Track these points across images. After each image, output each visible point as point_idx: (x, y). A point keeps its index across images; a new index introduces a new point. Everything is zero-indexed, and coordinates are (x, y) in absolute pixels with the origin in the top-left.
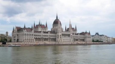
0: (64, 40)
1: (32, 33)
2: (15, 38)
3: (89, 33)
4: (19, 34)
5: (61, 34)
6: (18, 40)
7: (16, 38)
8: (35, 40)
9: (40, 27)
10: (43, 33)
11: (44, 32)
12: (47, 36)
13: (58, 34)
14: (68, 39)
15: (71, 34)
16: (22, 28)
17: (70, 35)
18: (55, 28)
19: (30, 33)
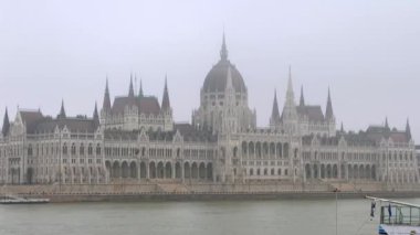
0: (251, 172)
1: (95, 143)
2: (16, 167)
3: (407, 135)
4: (34, 143)
5: (238, 144)
6: (30, 172)
7: (23, 166)
8: (107, 174)
9: (135, 108)
10: (147, 137)
11: (154, 136)
12: (169, 152)
13: (221, 143)
14: (276, 168)
15: (294, 145)
16: (49, 119)
17: (286, 145)
18: (210, 108)
19: (87, 142)
